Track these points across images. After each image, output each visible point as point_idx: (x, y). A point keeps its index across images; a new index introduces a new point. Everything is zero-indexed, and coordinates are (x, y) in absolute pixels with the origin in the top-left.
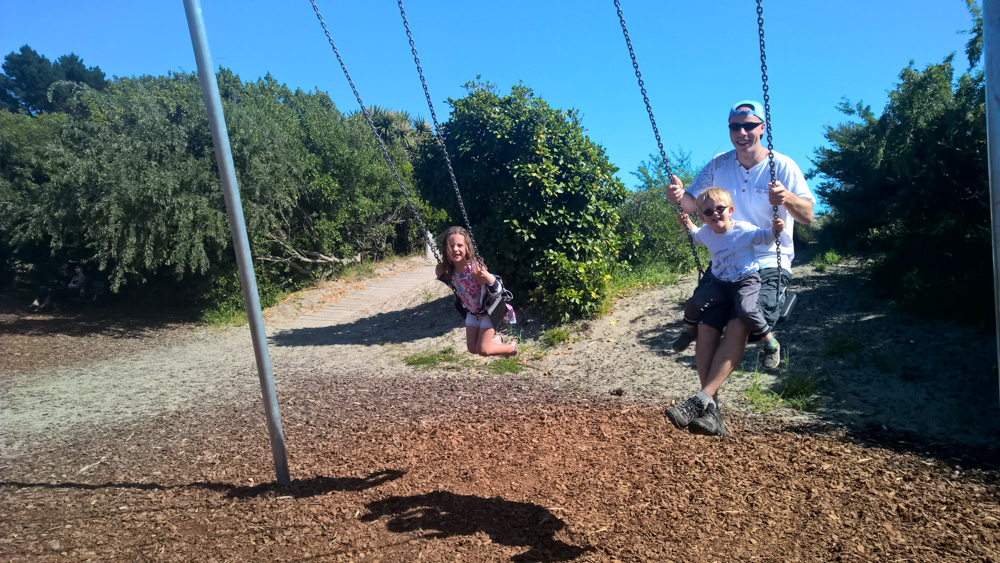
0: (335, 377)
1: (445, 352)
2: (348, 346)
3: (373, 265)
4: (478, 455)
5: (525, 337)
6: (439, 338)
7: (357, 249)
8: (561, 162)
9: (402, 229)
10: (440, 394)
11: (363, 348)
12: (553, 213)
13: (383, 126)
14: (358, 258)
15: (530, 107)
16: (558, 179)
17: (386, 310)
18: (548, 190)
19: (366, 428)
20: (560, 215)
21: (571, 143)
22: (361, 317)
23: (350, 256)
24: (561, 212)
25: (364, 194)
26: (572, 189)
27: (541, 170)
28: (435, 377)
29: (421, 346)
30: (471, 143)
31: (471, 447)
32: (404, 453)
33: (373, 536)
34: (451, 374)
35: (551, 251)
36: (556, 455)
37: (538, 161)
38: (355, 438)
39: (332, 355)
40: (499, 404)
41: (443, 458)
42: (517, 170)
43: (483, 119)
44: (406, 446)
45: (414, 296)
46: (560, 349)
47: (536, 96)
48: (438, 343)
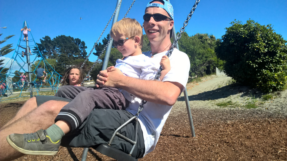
0: (197, 109)
1: (229, 102)
2: (198, 101)
3: (200, 78)
4: (250, 132)
5: (256, 97)
6: (226, 98)
7: (196, 74)
8: (266, 42)
9: (208, 67)
10: (231, 114)
11: (203, 101)
12: (264, 58)
13: (201, 39)
14: (196, 76)
15: (253, 26)
16: (265, 47)
17: (206, 91)
18: (262, 51)
19: (211, 123)
20: (267, 58)
21: (269, 35)
22: (199, 93)
23: (194, 76)
24: (267, 57)
25: (197, 58)
26: (271, 50)
27: (259, 45)
28: (227, 110)
29: (220, 101)
30: (234, 40)
31: (246, 130)
32: (226, 130)
33: (224, 152)
34: (232, 109)
35: (264, 70)
36: (278, 133)
37: (257, 42)
38: (209, 126)
39: (194, 103)
40: (251, 118)
41: (238, 132)
42: (250, 46)
43: (238, 32)
44: (225, 128)
45: (214, 86)
46: (269, 101)
47: (255, 23)
48: (226, 100)
